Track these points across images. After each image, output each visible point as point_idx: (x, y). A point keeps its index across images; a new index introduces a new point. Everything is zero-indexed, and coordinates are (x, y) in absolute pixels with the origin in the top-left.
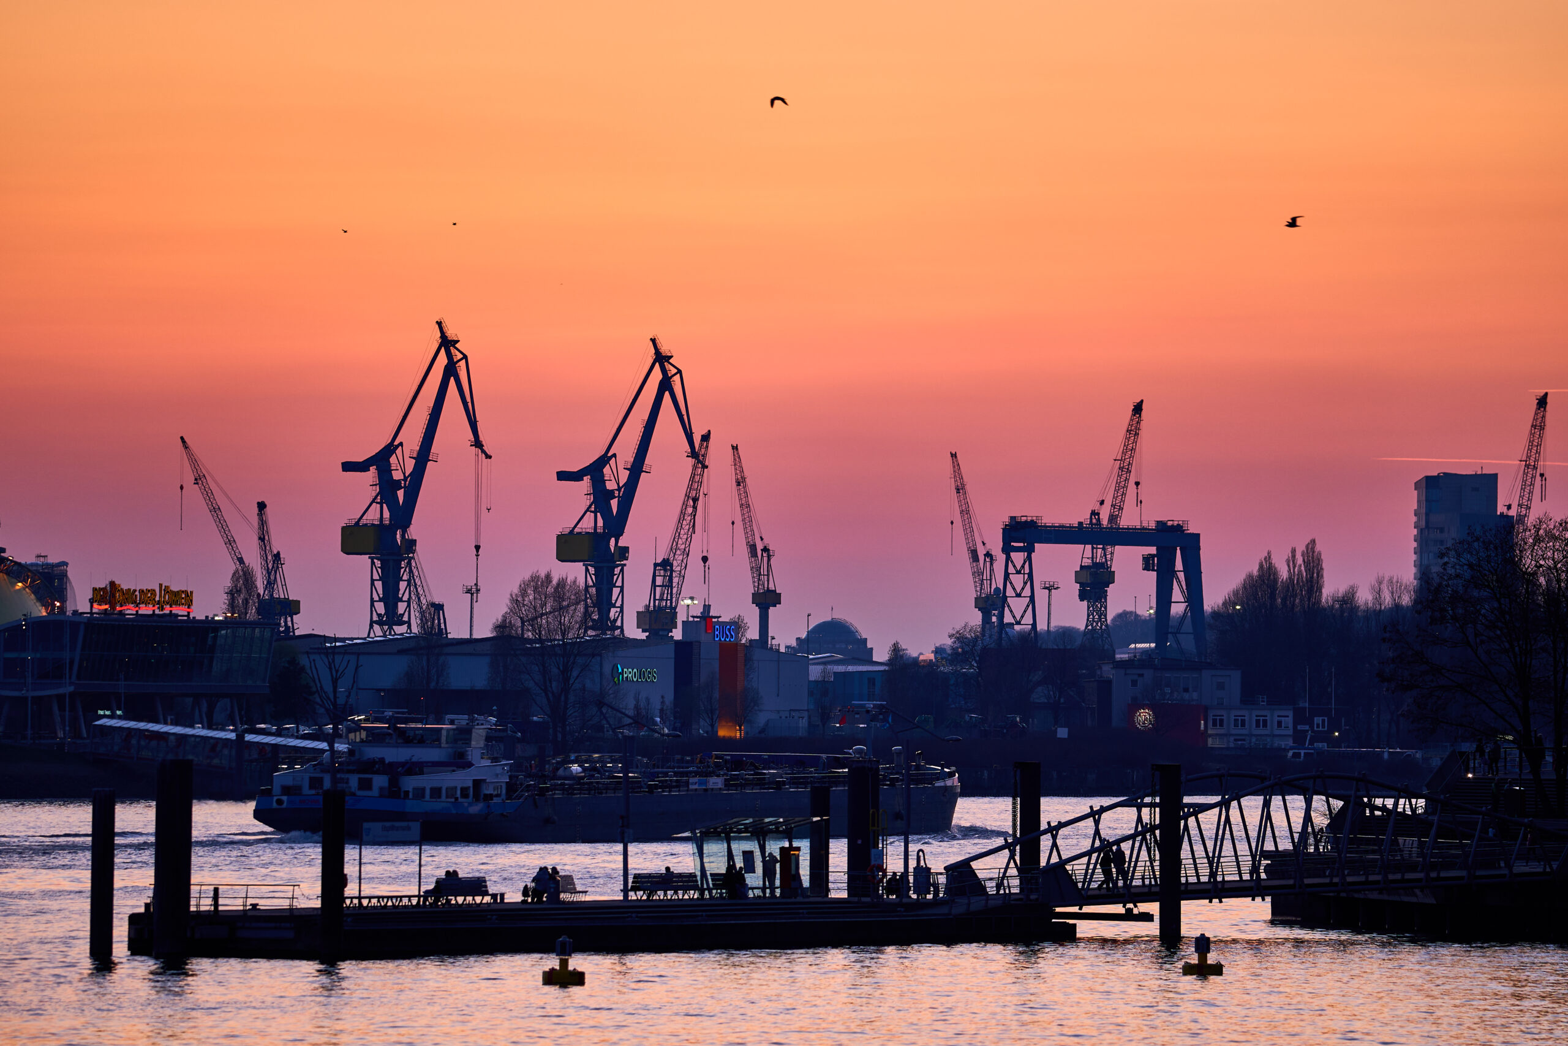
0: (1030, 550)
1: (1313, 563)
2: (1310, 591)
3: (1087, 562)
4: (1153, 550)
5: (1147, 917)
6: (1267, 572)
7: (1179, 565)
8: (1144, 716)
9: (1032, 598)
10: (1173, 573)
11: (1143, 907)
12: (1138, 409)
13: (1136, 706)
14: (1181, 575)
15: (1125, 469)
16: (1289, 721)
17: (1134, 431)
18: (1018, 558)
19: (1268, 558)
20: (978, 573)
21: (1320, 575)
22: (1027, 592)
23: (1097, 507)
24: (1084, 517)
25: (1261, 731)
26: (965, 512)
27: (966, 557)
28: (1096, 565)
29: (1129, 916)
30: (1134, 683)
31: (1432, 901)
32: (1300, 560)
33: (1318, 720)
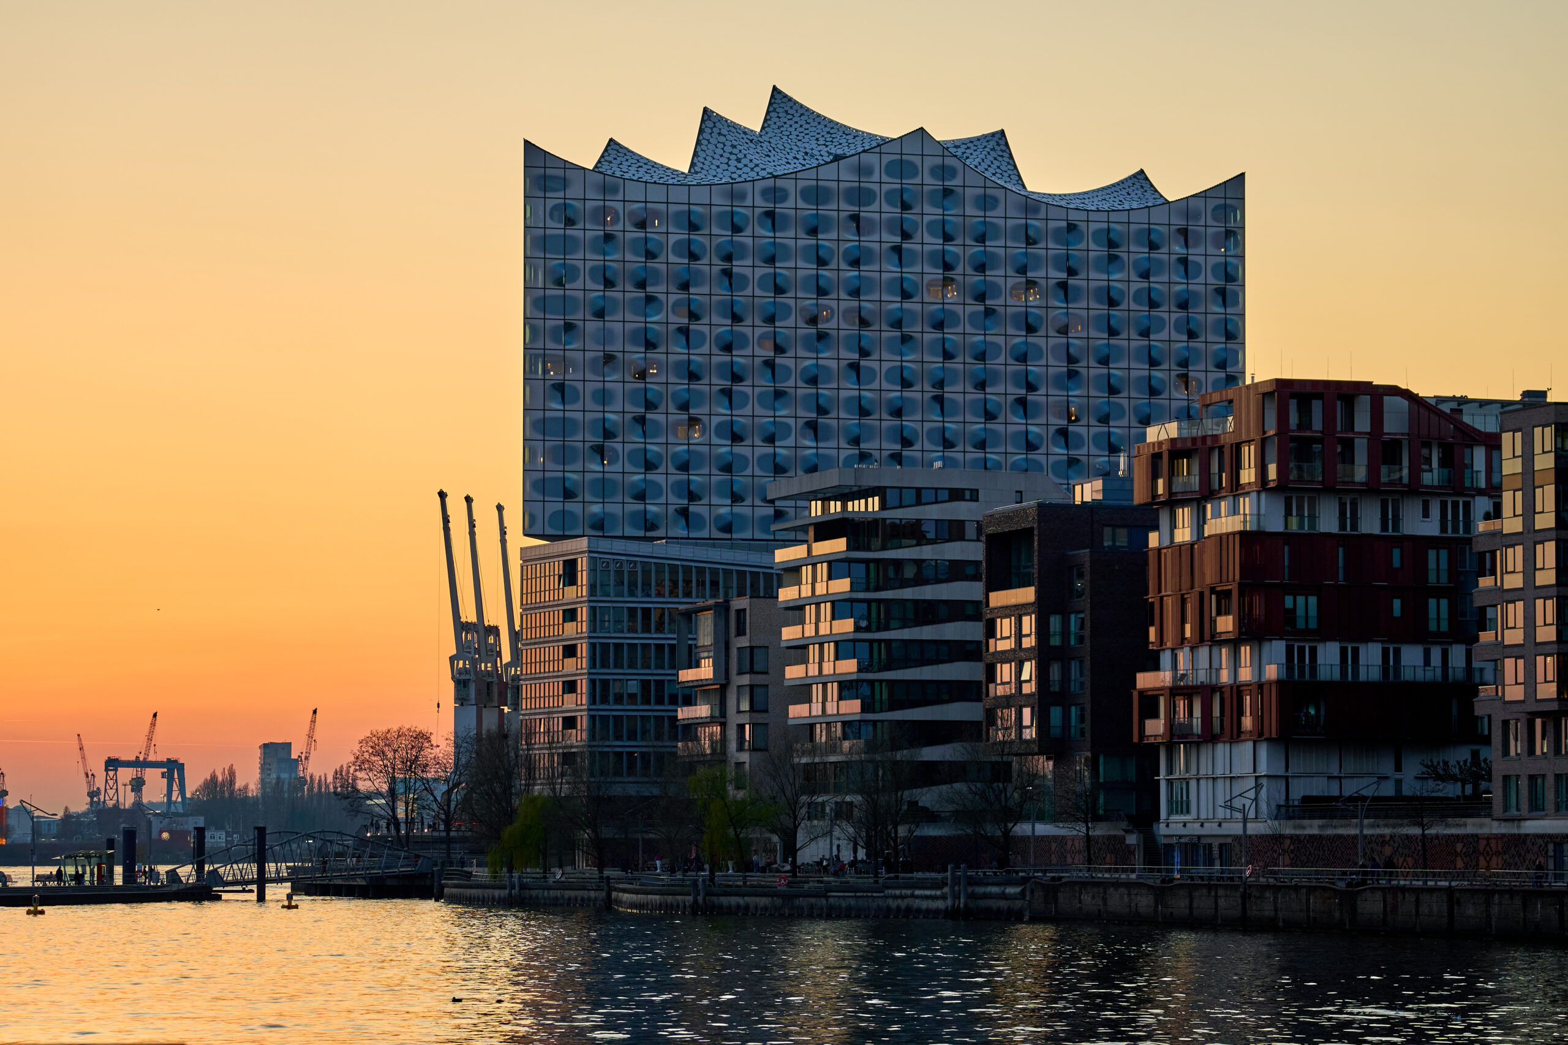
0: (116, 770)
1: (232, 773)
2: (231, 785)
3: (134, 777)
4: (165, 770)
5: (251, 891)
6: (214, 777)
7: (176, 776)
8: (165, 835)
9: (117, 789)
10: (174, 779)
11: (249, 887)
12: (155, 715)
13: (161, 832)
14: (177, 780)
15: (150, 739)
16: (224, 836)
17: (153, 724)
18: (111, 773)
19: (214, 772)
20: (88, 782)
21: (235, 777)
22: (115, 787)
23: (138, 755)
24: (134, 759)
25: (213, 840)
26: (83, 758)
27: (84, 775)
28: (138, 778)
29: (244, 891)
30: (161, 822)
31: (365, 883)
32: (226, 773)
33: (235, 836)
